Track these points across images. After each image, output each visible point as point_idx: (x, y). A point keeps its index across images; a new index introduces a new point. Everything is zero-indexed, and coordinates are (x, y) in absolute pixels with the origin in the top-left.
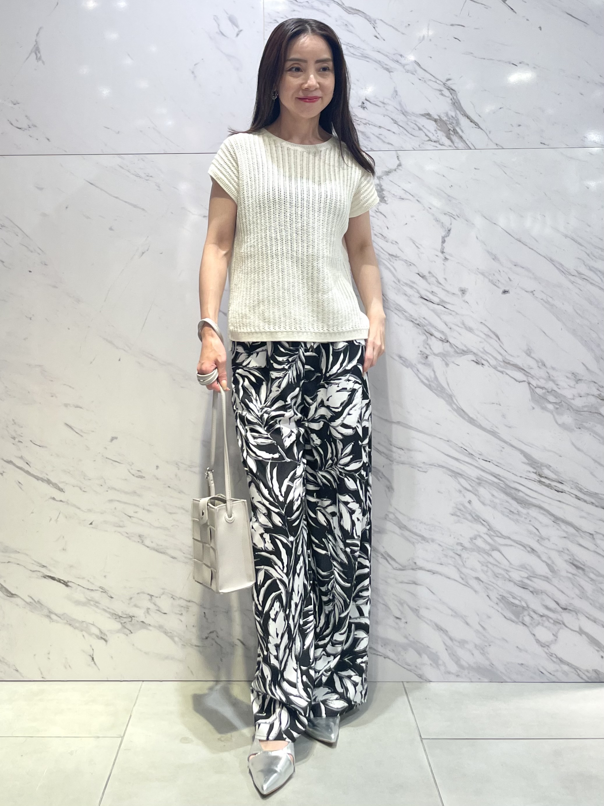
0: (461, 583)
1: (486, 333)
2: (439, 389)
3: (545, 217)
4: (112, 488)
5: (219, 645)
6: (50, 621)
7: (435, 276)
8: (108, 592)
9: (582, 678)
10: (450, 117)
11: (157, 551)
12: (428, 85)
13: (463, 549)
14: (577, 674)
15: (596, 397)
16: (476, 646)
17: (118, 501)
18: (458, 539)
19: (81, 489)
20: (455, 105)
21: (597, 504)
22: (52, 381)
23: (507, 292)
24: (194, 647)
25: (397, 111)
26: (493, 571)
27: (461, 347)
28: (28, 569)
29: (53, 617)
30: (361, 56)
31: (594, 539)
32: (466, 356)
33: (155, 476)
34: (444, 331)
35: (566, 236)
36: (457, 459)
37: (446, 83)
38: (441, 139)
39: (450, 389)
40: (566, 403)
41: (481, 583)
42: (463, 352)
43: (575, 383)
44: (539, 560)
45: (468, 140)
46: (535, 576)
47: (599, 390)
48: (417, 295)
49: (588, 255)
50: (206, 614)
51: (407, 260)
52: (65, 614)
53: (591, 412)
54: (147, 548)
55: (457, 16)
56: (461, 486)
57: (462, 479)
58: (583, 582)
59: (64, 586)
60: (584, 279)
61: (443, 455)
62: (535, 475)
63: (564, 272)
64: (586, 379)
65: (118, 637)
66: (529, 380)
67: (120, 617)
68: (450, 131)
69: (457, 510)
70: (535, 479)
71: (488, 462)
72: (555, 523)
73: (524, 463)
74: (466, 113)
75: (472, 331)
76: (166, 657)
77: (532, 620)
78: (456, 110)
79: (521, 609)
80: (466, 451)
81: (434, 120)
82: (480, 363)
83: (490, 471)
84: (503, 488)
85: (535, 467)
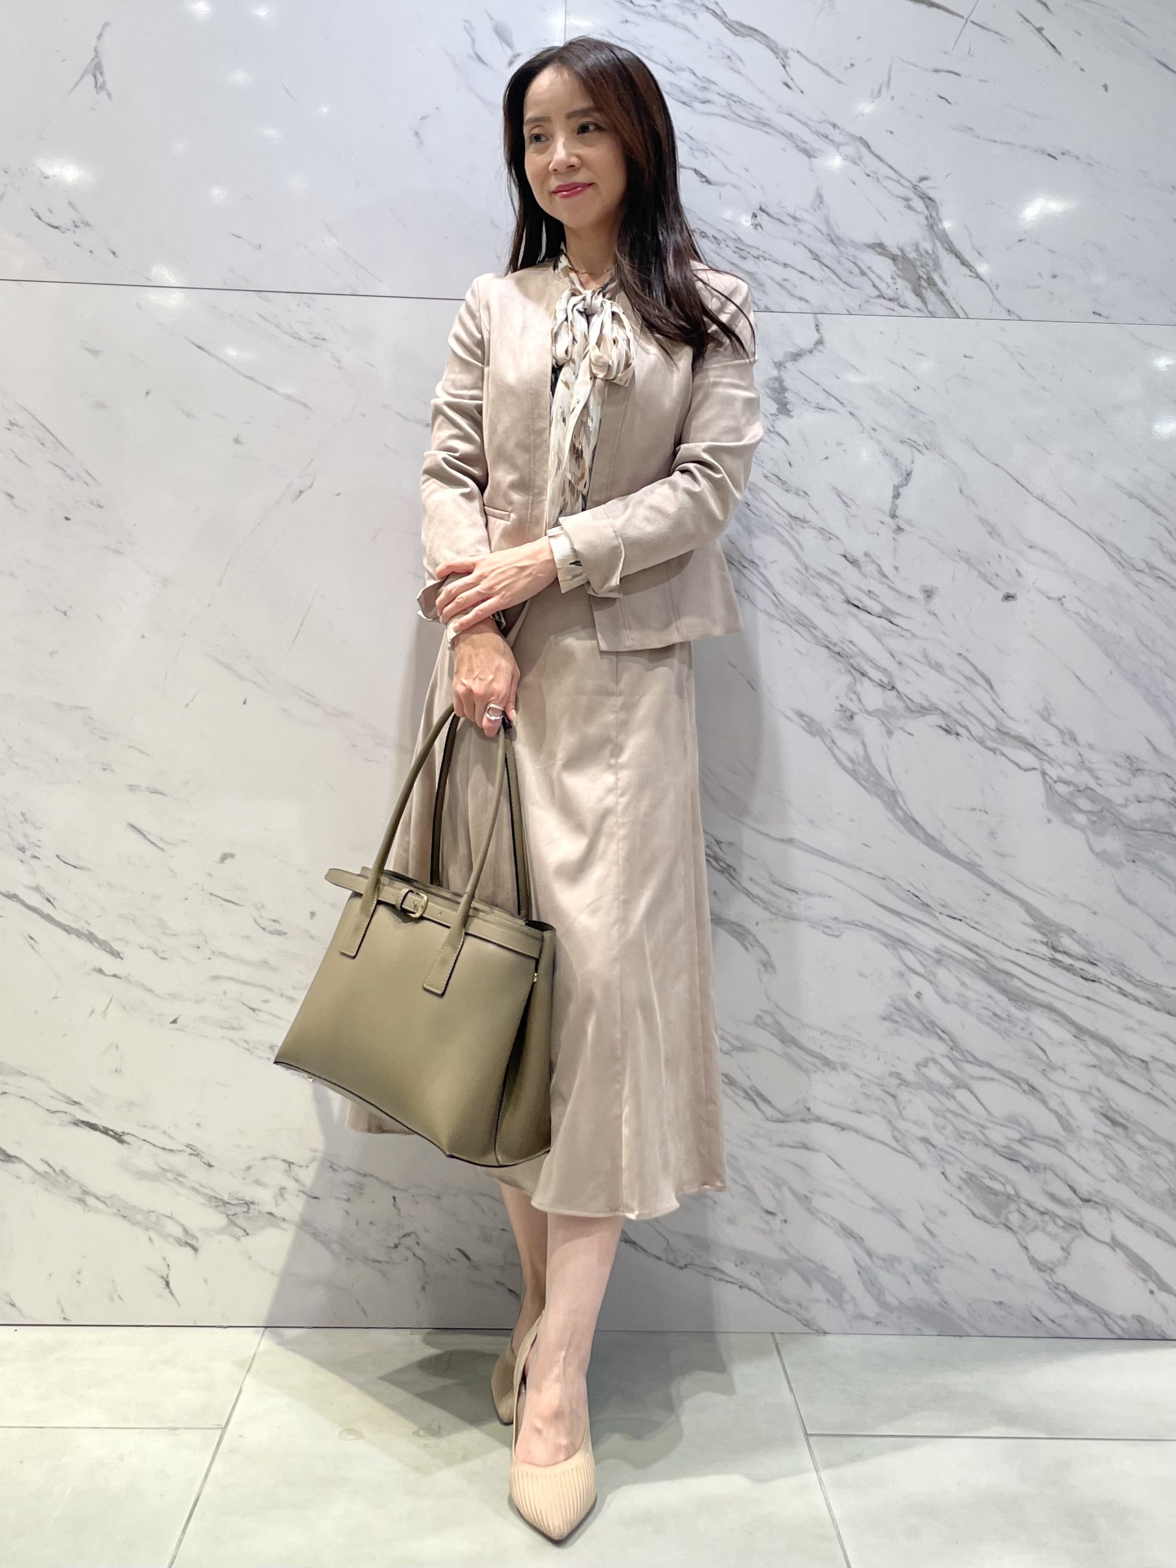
0: (893, 1149)
1: (966, 674)
2: (872, 779)
3: (1093, 454)
4: (220, 953)
5: (421, 1260)
6: (84, 1211)
7: (876, 559)
8: (202, 1154)
9: (1111, 1330)
10: (924, 253)
12: (884, 187)
13: (900, 1085)
14: (1103, 1323)
15: (1168, 801)
16: (915, 1266)
17: (231, 978)
18: (893, 1066)
19: (156, 954)
20: (933, 230)
21: (1157, 1005)
22: (105, 739)
23: (1013, 597)
24: (371, 1263)
25: (819, 233)
26: (955, 1127)
27: (918, 699)
28: (41, 1107)
29: (91, 1201)
30: (757, 122)
31: (1148, 1070)
32: (928, 718)
33: (307, 932)
34: (889, 669)
35: (1131, 496)
36: (898, 914)
37: (918, 184)
38: (903, 294)
39: (893, 781)
40: (1111, 813)
41: (931, 1148)
42: (920, 710)
43: (1131, 775)
44: (1044, 1108)
45: (954, 299)
46: (1032, 1137)
47: (1173, 791)
48: (840, 597)
49: (1170, 533)
50: (396, 1199)
51: (824, 528)
52: (114, 1194)
53: (1156, 831)
55: (946, 53)
56: (905, 964)
57: (909, 953)
58: (1122, 1150)
59: (114, 1142)
60: (1159, 577)
61: (872, 903)
62: (1045, 947)
63: (1124, 563)
64: (1152, 768)
65: (220, 1242)
66: (1044, 767)
67: (225, 1203)
68: (921, 279)
69: (892, 1010)
70: (1044, 954)
71: (957, 921)
72: (1076, 1039)
73: (1025, 924)
74: (954, 247)
75: (940, 670)
76: (315, 1282)
77: (1023, 1221)
78: (935, 240)
79: (1005, 1198)
80: (916, 899)
81: (891, 256)
82: (952, 732)
83: (961, 938)
84: (983, 970)
85: (1045, 932)
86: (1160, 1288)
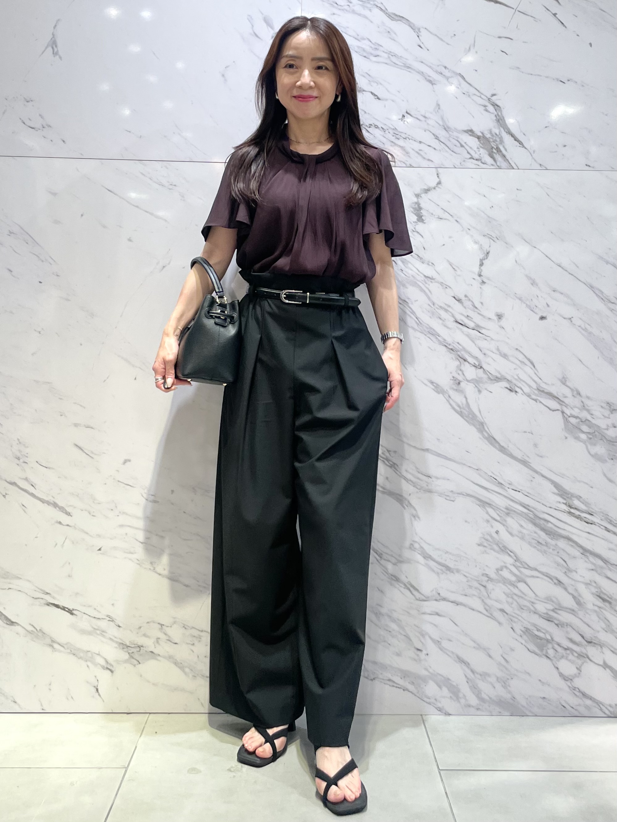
0: (484, 615)
1: (520, 359)
2: (470, 416)
6: (53, 651)
7: (471, 299)
8: (115, 620)
9: (604, 713)
10: (494, 134)
11: (170, 579)
12: (472, 100)
13: (488, 580)
14: (599, 708)
16: (498, 679)
18: (484, 570)
19: (89, 513)
20: (499, 122)
22: (61, 399)
23: (545, 318)
25: (438, 125)
26: (518, 603)
27: (495, 373)
28: (30, 596)
29: (56, 646)
30: (404, 66)
32: (498, 383)
33: (170, 501)
34: (478, 357)
35: (607, 262)
36: (486, 489)
37: (491, 98)
38: (484, 157)
39: (482, 417)
40: (600, 434)
41: (505, 614)
42: (497, 379)
43: (610, 413)
44: (566, 593)
45: (511, 159)
46: (561, 608)
48: (452, 319)
51: (443, 282)
52: (68, 643)
54: (158, 576)
55: (505, 28)
56: (489, 515)
57: (492, 509)
58: (608, 615)
59: (68, 614)
61: (471, 483)
62: (564, 506)
63: (603, 299)
65: (125, 667)
66: (563, 409)
67: (128, 647)
68: (493, 149)
69: (483, 540)
70: (564, 510)
71: (517, 492)
72: (583, 555)
73: (554, 493)
74: (510, 131)
75: (506, 357)
76: (176, 689)
77: (556, 653)
78: (500, 128)
79: (545, 641)
80: (495, 480)
81: (476, 136)
82: (513, 391)
83: (520, 501)
84: (532, 518)
85: (565, 497)
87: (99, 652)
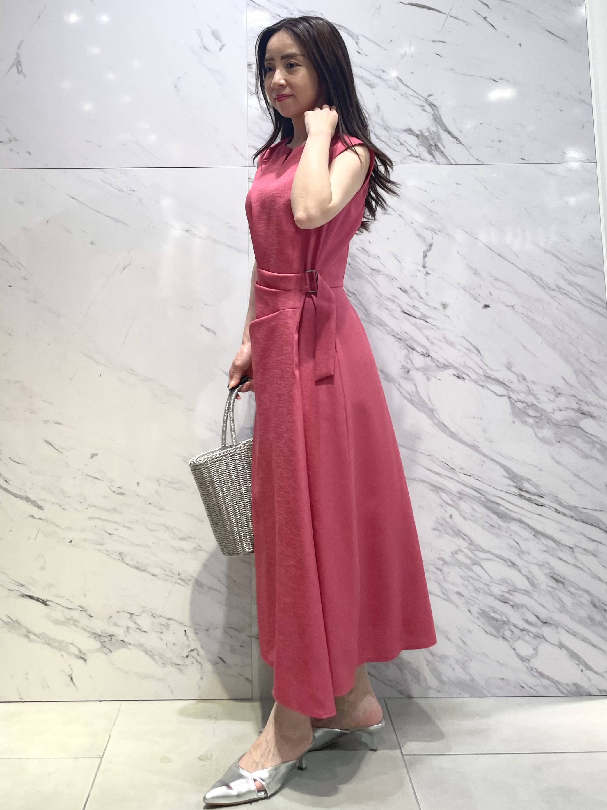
0: (442, 598)
1: (467, 347)
2: (421, 404)
3: (525, 231)
4: (92, 505)
5: (200, 663)
6: (28, 641)
7: (417, 290)
8: (86, 610)
9: (561, 692)
10: (432, 133)
11: (138, 569)
12: (410, 100)
13: (444, 564)
14: (557, 687)
15: (576, 410)
16: (457, 661)
17: (98, 518)
18: (440, 554)
19: (60, 507)
20: (436, 121)
21: (576, 517)
22: (32, 397)
23: (488, 306)
24: (174, 665)
25: (378, 125)
26: (474, 586)
27: (442, 361)
28: (5, 588)
29: (31, 636)
31: (573, 552)
32: (446, 370)
33: (136, 493)
34: (425, 345)
35: (546, 251)
36: (438, 474)
37: (428, 98)
38: (423, 154)
39: (432, 404)
40: (546, 417)
41: (462, 597)
42: (444, 367)
43: (555, 397)
44: (520, 575)
45: (449, 155)
46: (515, 590)
47: (578, 404)
48: (399, 310)
49: (568, 270)
50: (186, 632)
51: (389, 274)
52: (43, 633)
53: (570, 426)
54: (127, 566)
55: (438, 32)
56: (443, 500)
57: (444, 494)
58: (563, 595)
59: (42, 605)
60: (564, 293)
61: (424, 469)
62: (515, 488)
63: (544, 286)
64: (565, 393)
65: (98, 656)
66: (510, 394)
67: (100, 636)
68: (432, 146)
69: (439, 525)
70: (515, 493)
71: (469, 476)
72: (535, 537)
73: (505, 477)
74: (448, 129)
75: (453, 345)
76: (146, 676)
77: (512, 635)
78: (438, 126)
79: (502, 622)
80: (447, 465)
81: (415, 135)
82: (461, 378)
83: (471, 485)
84: (485, 502)
85: (515, 481)
86: (587, 669)
87: (72, 641)
